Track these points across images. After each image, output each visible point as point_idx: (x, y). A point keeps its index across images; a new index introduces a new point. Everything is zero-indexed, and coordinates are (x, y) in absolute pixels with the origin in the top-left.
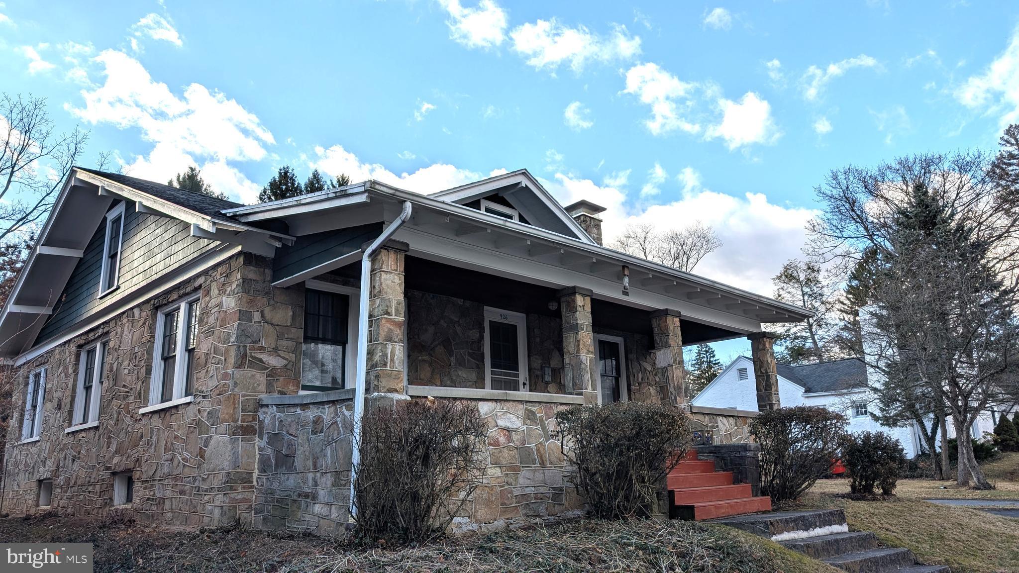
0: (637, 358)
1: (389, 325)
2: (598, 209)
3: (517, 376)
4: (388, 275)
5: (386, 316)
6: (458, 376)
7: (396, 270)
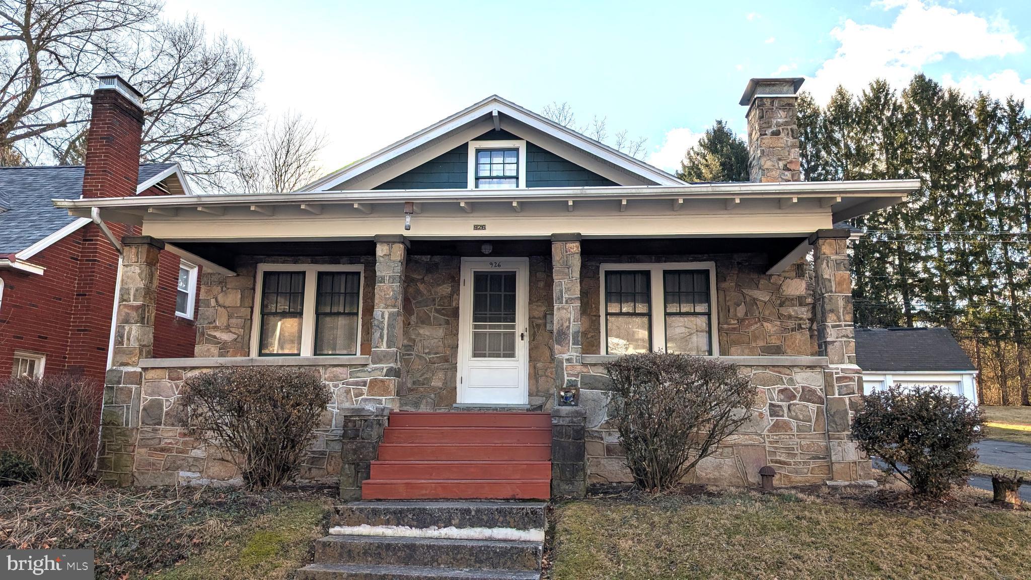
0: (737, 285)
1: (126, 310)
2: (796, 83)
3: (513, 327)
4: (129, 268)
5: (124, 303)
6: (419, 334)
7: (137, 262)
